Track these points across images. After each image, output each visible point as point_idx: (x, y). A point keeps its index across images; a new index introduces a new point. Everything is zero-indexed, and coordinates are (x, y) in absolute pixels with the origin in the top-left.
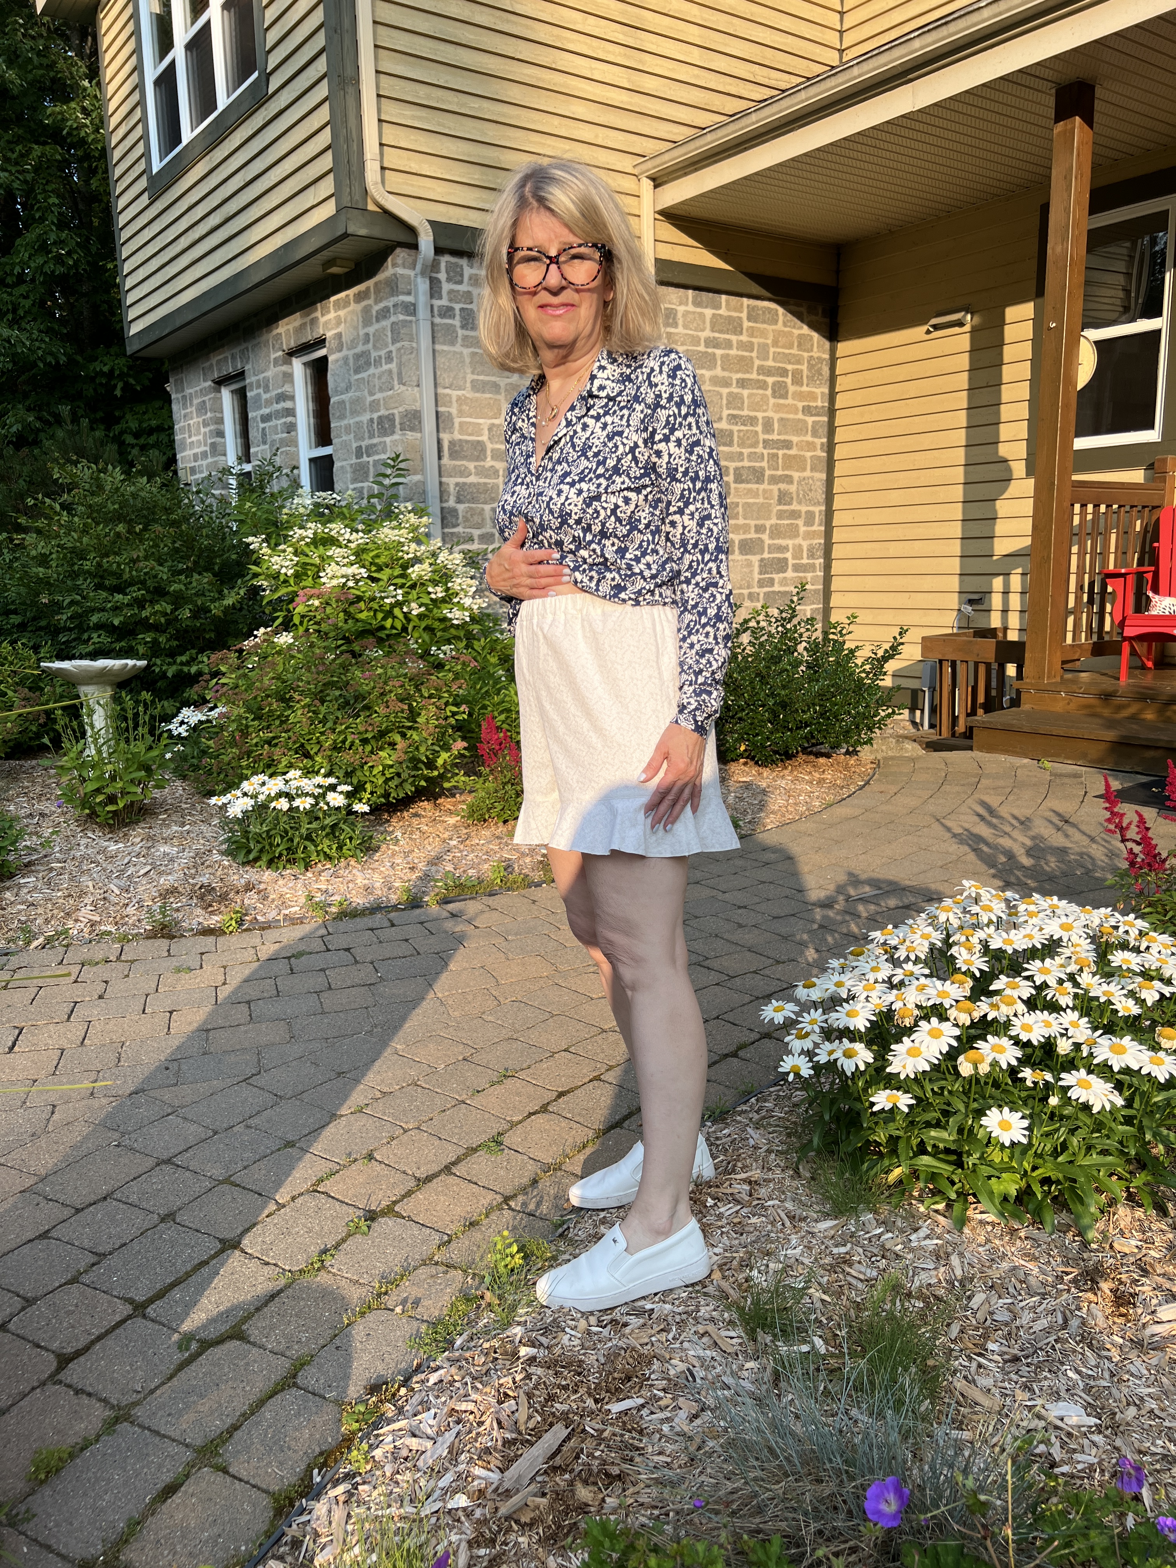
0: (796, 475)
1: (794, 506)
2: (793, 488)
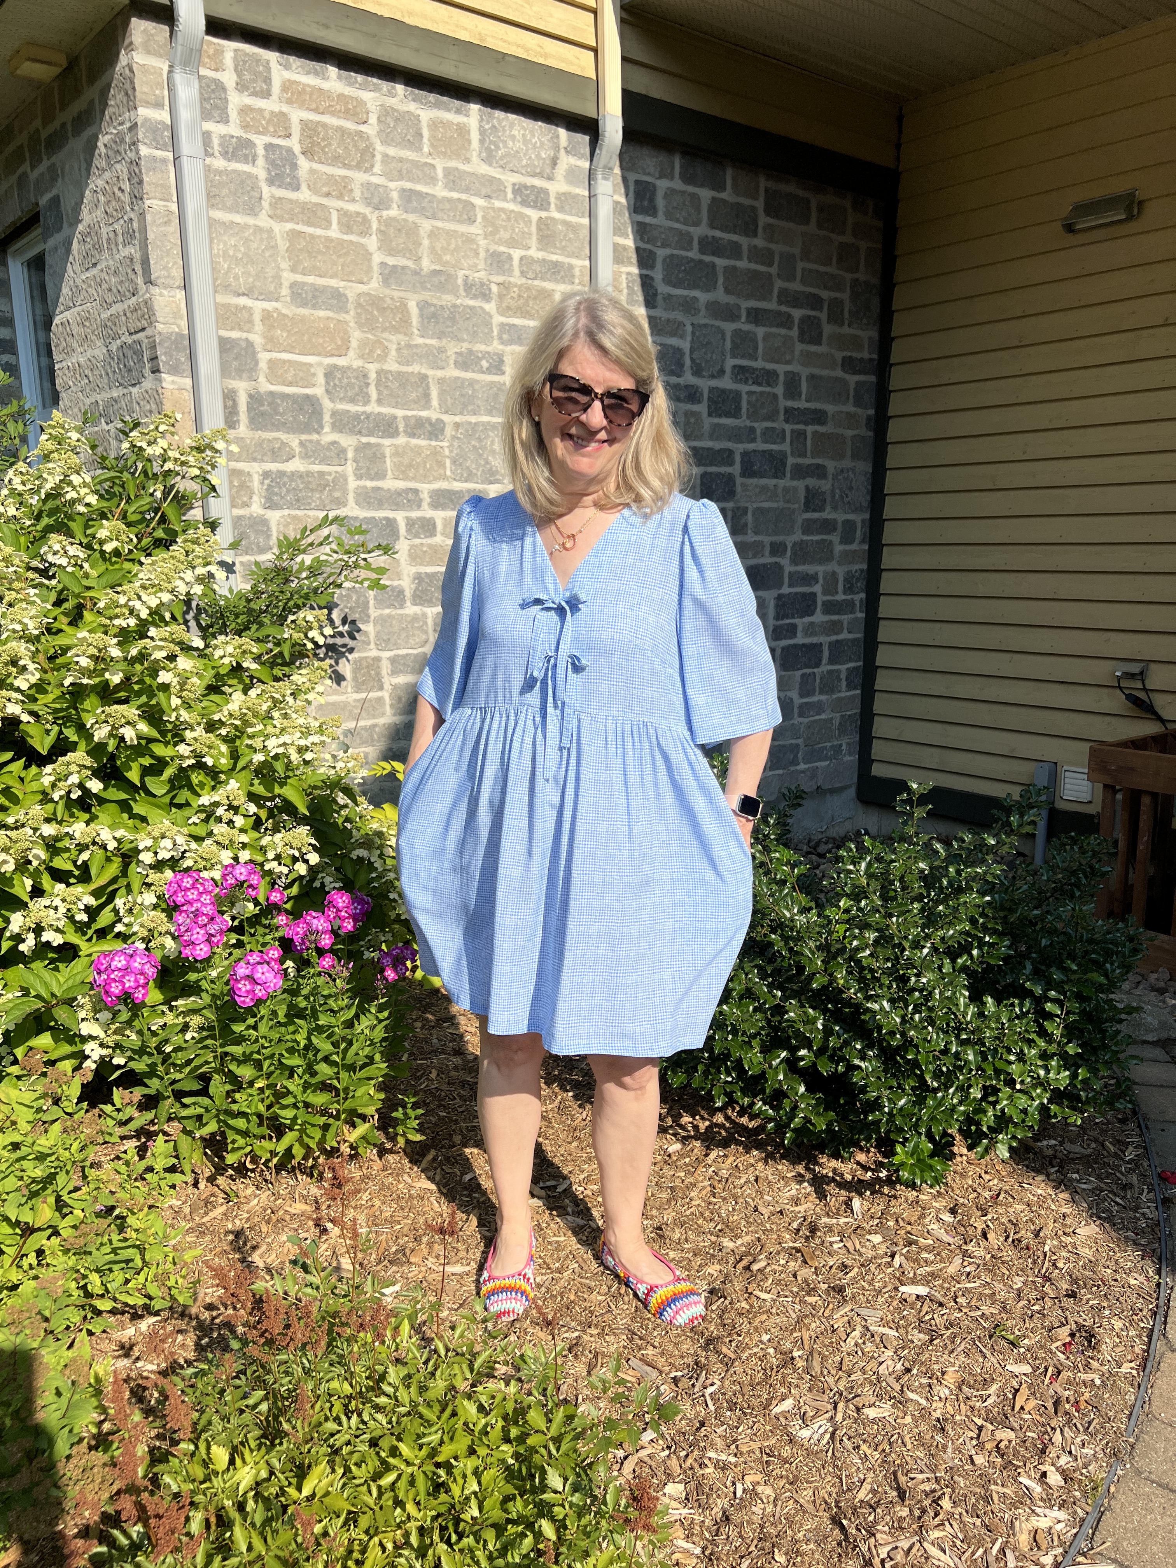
0: (831, 465)
1: (827, 514)
2: (825, 485)
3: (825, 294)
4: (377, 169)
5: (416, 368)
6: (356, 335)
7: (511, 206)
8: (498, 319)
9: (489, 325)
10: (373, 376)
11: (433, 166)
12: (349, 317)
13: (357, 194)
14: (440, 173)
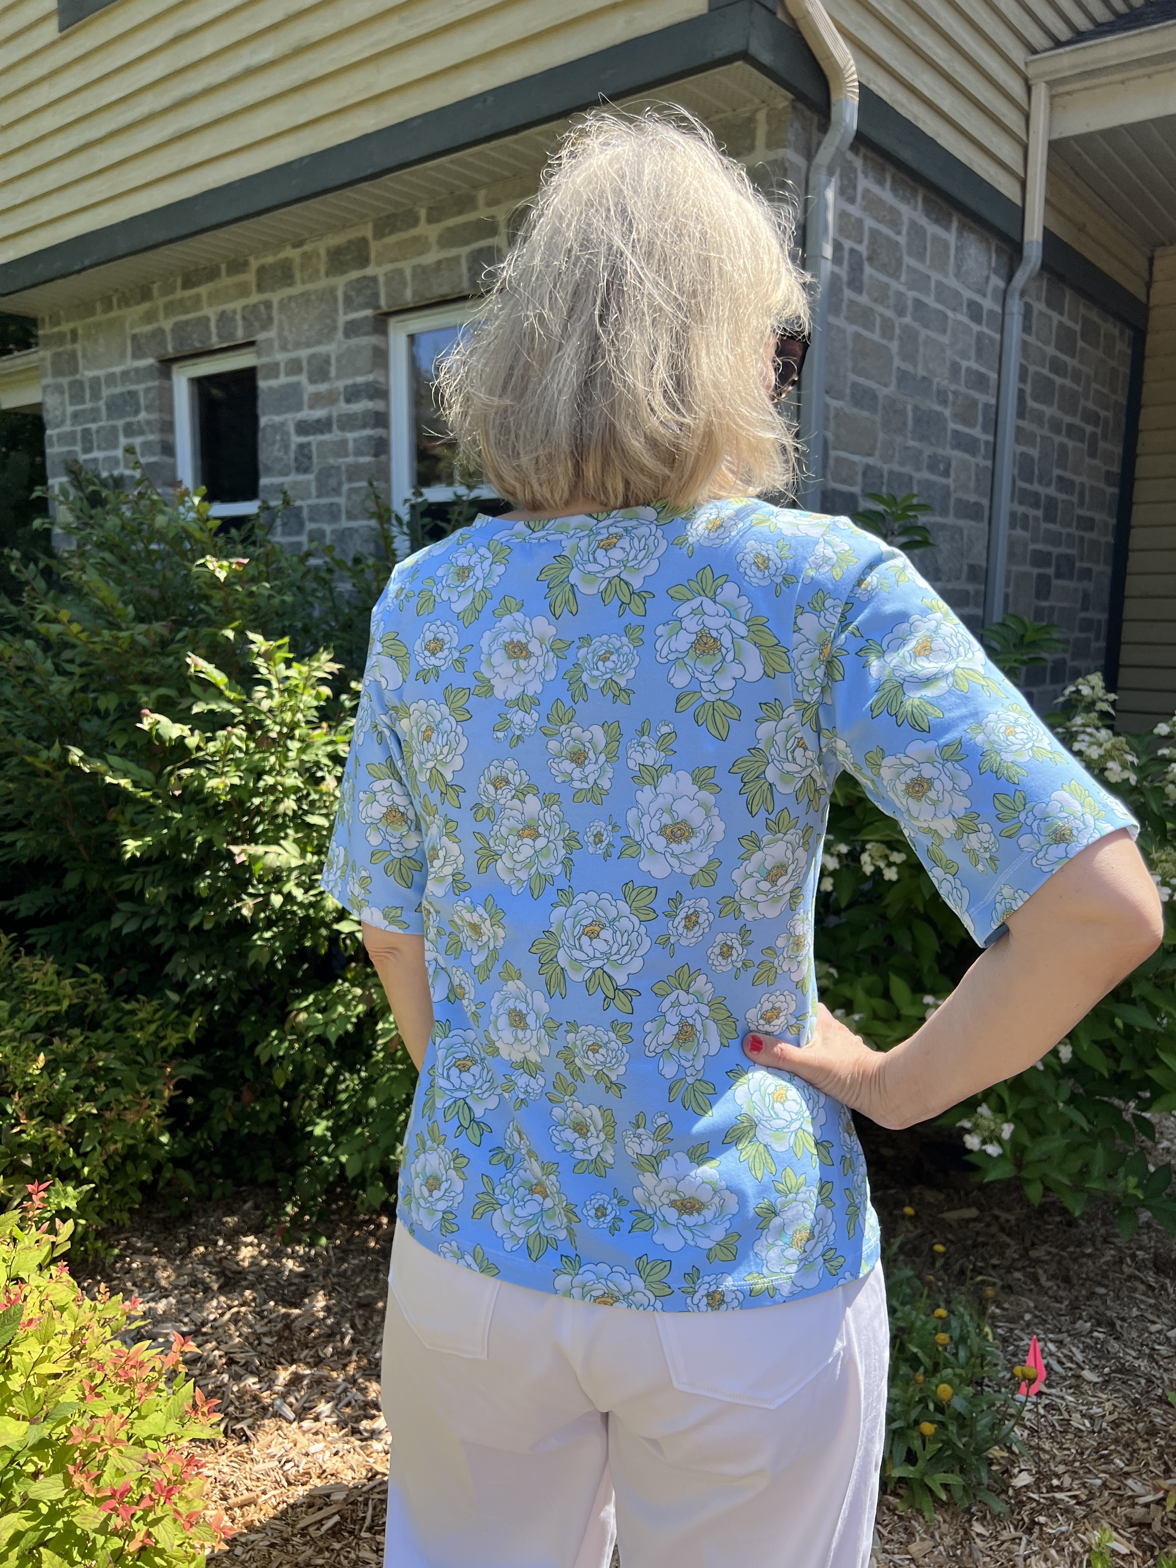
3: (1103, 413)
4: (903, 278)
5: (907, 469)
6: (881, 436)
7: (965, 319)
8: (952, 426)
9: (945, 429)
10: (886, 475)
11: (928, 277)
12: (878, 418)
13: (892, 301)
14: (933, 285)
